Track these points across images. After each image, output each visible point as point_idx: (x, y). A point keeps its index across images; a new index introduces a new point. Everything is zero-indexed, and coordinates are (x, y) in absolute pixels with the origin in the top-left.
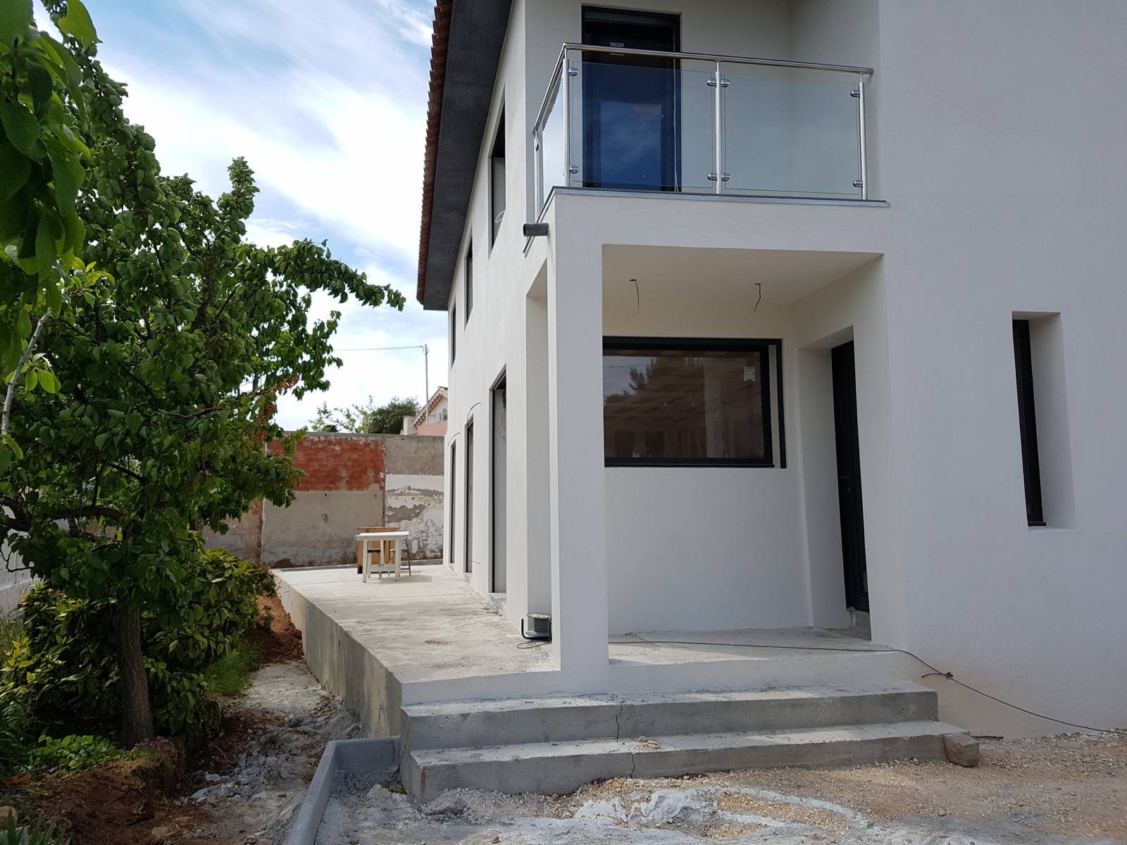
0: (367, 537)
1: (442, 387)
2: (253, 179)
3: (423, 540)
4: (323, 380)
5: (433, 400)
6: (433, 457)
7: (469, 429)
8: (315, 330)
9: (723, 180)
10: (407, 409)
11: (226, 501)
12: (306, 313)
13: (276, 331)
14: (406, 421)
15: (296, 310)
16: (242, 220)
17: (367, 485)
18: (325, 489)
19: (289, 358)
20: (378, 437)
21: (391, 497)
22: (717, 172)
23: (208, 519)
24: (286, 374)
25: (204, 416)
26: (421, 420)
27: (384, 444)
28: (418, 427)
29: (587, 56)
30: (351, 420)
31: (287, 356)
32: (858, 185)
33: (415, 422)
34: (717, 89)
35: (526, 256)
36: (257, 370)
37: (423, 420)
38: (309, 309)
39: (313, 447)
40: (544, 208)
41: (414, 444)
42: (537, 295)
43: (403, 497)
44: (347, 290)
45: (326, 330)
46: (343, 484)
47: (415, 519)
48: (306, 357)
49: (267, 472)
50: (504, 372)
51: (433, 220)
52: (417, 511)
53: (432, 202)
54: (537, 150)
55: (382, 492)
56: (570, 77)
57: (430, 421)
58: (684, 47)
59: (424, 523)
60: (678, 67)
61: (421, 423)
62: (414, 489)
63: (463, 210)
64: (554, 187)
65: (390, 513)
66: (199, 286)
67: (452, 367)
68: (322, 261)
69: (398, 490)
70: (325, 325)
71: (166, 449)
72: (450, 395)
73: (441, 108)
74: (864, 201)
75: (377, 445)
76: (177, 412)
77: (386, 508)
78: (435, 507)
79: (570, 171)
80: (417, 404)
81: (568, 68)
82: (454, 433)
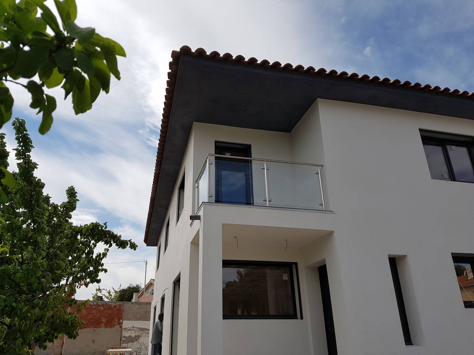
0: (112, 351)
1: (152, 279)
2: (77, 196)
3: (139, 352)
4: (98, 278)
5: (147, 285)
6: (146, 312)
7: (163, 300)
8: (96, 257)
9: (269, 201)
10: (136, 289)
11: (47, 334)
12: (94, 249)
13: (80, 257)
14: (135, 295)
15: (89, 248)
16: (70, 213)
17: (114, 326)
18: (94, 328)
19: (84, 269)
20: (121, 303)
21: (125, 332)
22: (267, 198)
23: (38, 343)
24: (81, 276)
25: (42, 298)
26: (141, 295)
27: (123, 306)
28: (140, 298)
29: (217, 158)
30: (110, 295)
31: (83, 268)
32: (321, 205)
33: (138, 296)
34: (265, 170)
35: (191, 227)
36: (69, 275)
37: (142, 294)
38: (95, 248)
39: (90, 308)
40: (199, 209)
41: (137, 306)
42: (195, 243)
43: (131, 331)
44: (112, 242)
45: (101, 257)
46: (103, 325)
47: (135, 342)
48: (91, 269)
49: (67, 323)
50: (179, 275)
51: (153, 211)
52: (137, 338)
53: (154, 204)
54: (197, 188)
55: (120, 329)
56: (210, 165)
57: (146, 295)
58: (253, 156)
59: (140, 344)
60: (251, 162)
61: (141, 296)
62: (136, 328)
63: (166, 208)
64: (203, 202)
65: (124, 339)
66: (48, 240)
67: (157, 271)
68: (102, 231)
69: (128, 328)
70: (102, 254)
71: (23, 313)
72: (155, 283)
73: (160, 172)
74: (324, 211)
75: (120, 307)
76: (29, 296)
77: (122, 337)
78: (145, 336)
79: (210, 196)
80: (140, 287)
81: (209, 162)
82: (156, 301)
